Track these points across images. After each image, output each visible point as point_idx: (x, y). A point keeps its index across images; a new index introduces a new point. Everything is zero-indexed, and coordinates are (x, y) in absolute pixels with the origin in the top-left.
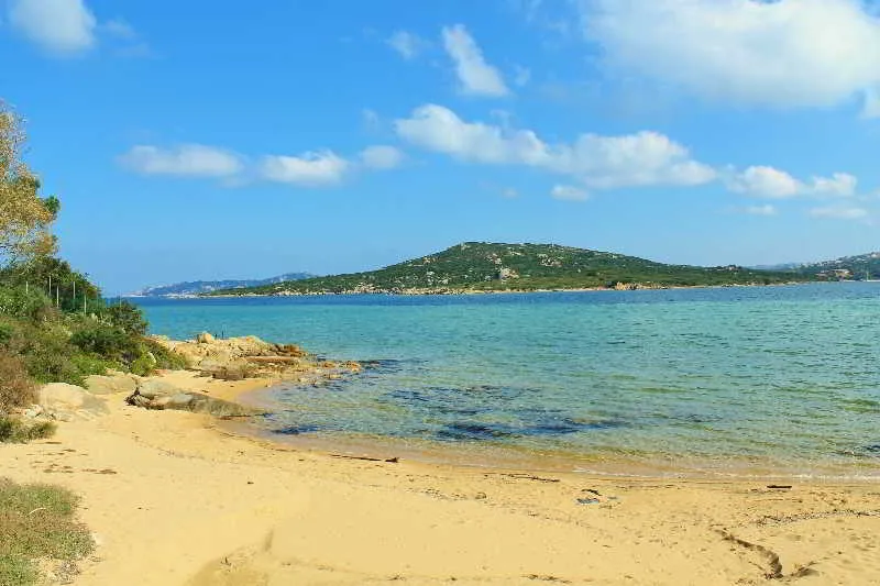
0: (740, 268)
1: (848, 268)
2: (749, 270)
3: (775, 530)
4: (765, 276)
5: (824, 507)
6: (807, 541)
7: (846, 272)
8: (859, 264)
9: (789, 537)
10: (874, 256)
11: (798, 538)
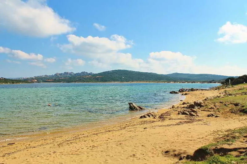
0: (5, 78)
1: (37, 79)
2: (7, 79)
3: (8, 157)
4: (13, 81)
5: (24, 147)
6: (18, 158)
7: (36, 80)
8: (40, 78)
9: (12, 159)
10: (43, 76)
11: (15, 158)
